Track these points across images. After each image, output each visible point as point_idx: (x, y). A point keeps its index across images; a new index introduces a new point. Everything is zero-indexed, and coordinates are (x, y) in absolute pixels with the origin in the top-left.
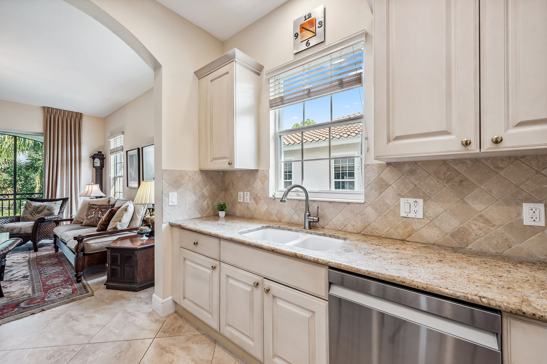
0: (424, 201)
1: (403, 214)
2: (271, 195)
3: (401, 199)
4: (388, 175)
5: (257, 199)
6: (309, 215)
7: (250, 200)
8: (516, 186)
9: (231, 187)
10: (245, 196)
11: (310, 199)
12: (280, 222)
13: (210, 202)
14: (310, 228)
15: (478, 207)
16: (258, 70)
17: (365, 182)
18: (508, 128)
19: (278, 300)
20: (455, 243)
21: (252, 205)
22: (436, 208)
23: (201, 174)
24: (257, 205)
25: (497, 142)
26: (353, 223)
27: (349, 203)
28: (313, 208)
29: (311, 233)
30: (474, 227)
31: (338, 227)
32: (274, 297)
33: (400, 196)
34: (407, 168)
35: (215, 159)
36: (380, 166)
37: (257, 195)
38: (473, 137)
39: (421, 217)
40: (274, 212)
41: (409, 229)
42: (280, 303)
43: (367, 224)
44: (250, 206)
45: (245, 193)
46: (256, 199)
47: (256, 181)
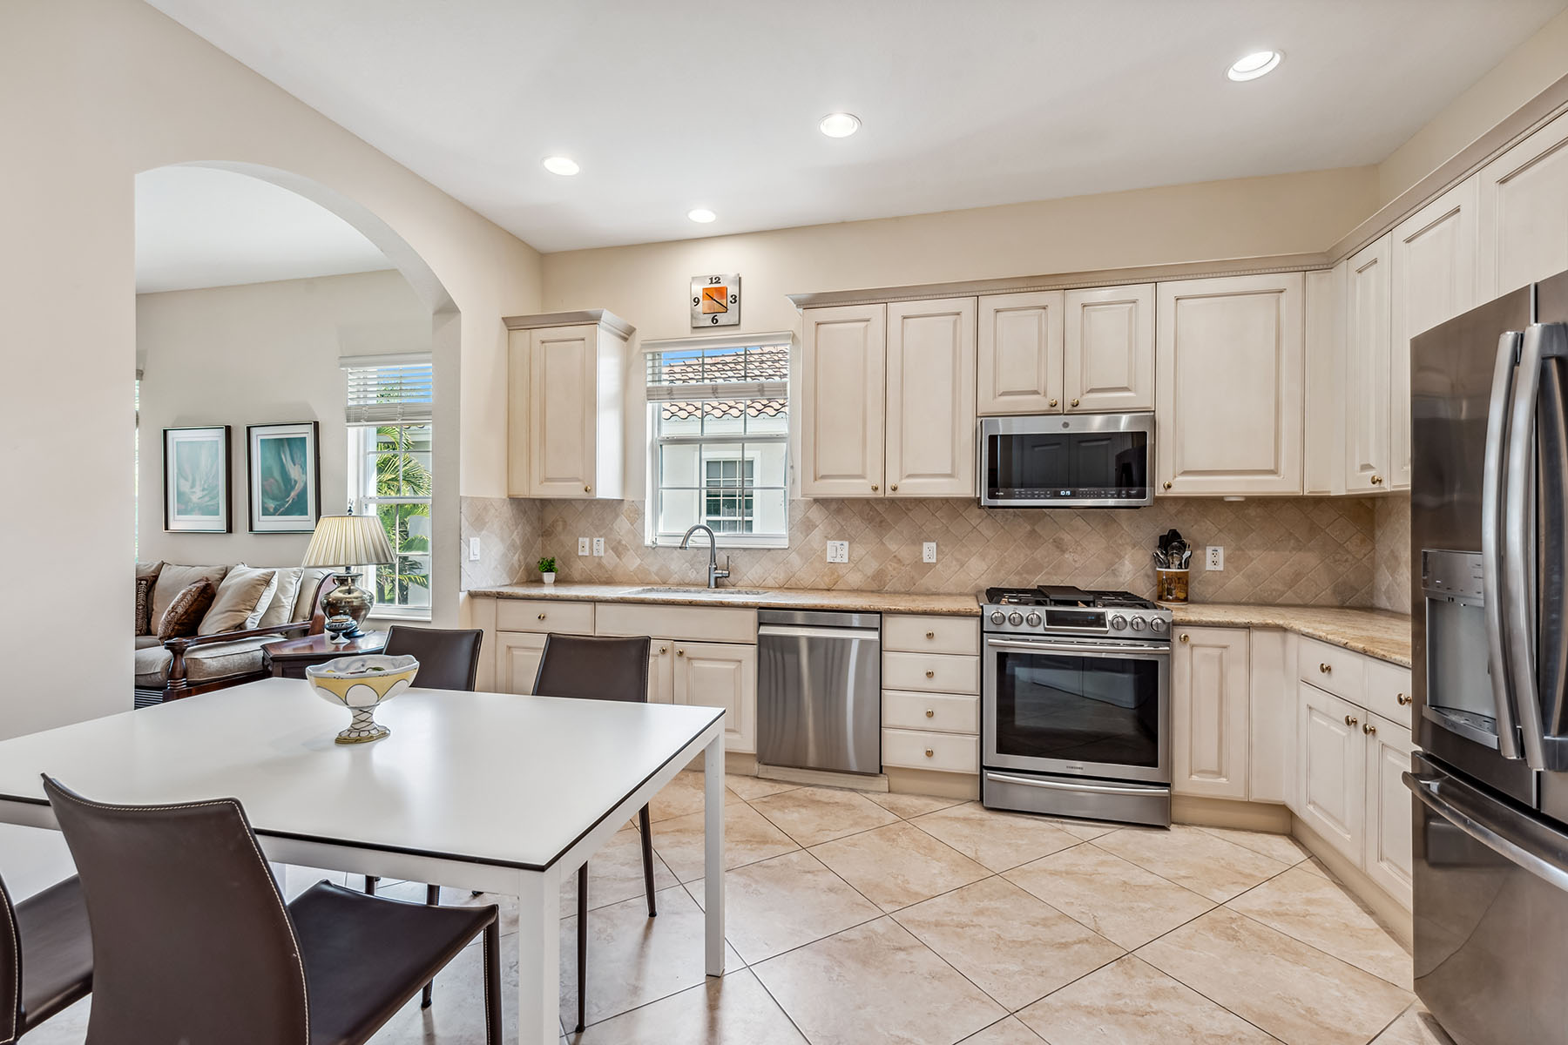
0: (850, 544)
1: (829, 560)
2: (648, 542)
3: (828, 542)
4: (816, 514)
5: (620, 549)
6: (716, 569)
7: (605, 552)
8: (920, 527)
9: (560, 528)
10: (595, 544)
11: (716, 546)
12: (664, 583)
13: (522, 557)
14: (717, 587)
15: (893, 547)
16: (627, 334)
17: (789, 522)
18: (902, 479)
19: (693, 661)
20: (874, 586)
21: (609, 559)
22: (860, 550)
23: (511, 504)
24: (620, 559)
25: (895, 489)
26: (774, 575)
27: (769, 549)
28: (721, 558)
29: (720, 593)
30: (890, 568)
31: (755, 582)
32: (689, 659)
33: (827, 538)
34: (834, 506)
35: (548, 480)
36: (807, 503)
37: (619, 542)
38: (879, 483)
39: (847, 561)
40: (654, 569)
41: (835, 576)
42: (697, 664)
43: (791, 574)
44: (604, 561)
45: (595, 540)
46: (617, 549)
47: (619, 520)
